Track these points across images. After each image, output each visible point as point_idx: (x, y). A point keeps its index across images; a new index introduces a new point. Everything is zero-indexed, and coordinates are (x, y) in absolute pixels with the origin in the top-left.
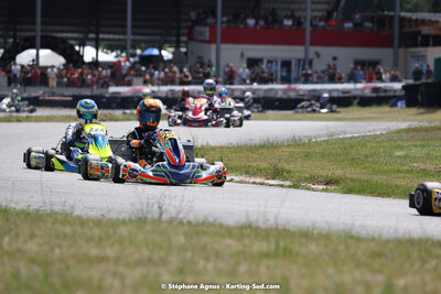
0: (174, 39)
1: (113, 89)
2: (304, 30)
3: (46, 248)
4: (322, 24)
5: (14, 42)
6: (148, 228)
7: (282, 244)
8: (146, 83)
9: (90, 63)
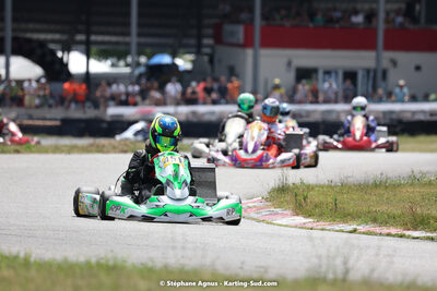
0: (193, 41)
1: (113, 111)
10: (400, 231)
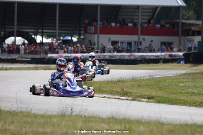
0: (78, 32)
1: (50, 55)
2: (138, 28)
3: (19, 128)
4: (146, 25)
5: (5, 33)
6: (66, 118)
7: (127, 126)
8: (65, 52)
9: (39, 43)
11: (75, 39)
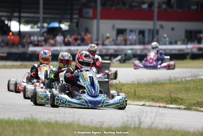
0: (69, 16)
1: (32, 49)
4: (164, 6)
10: (165, 105)
11: (64, 26)
